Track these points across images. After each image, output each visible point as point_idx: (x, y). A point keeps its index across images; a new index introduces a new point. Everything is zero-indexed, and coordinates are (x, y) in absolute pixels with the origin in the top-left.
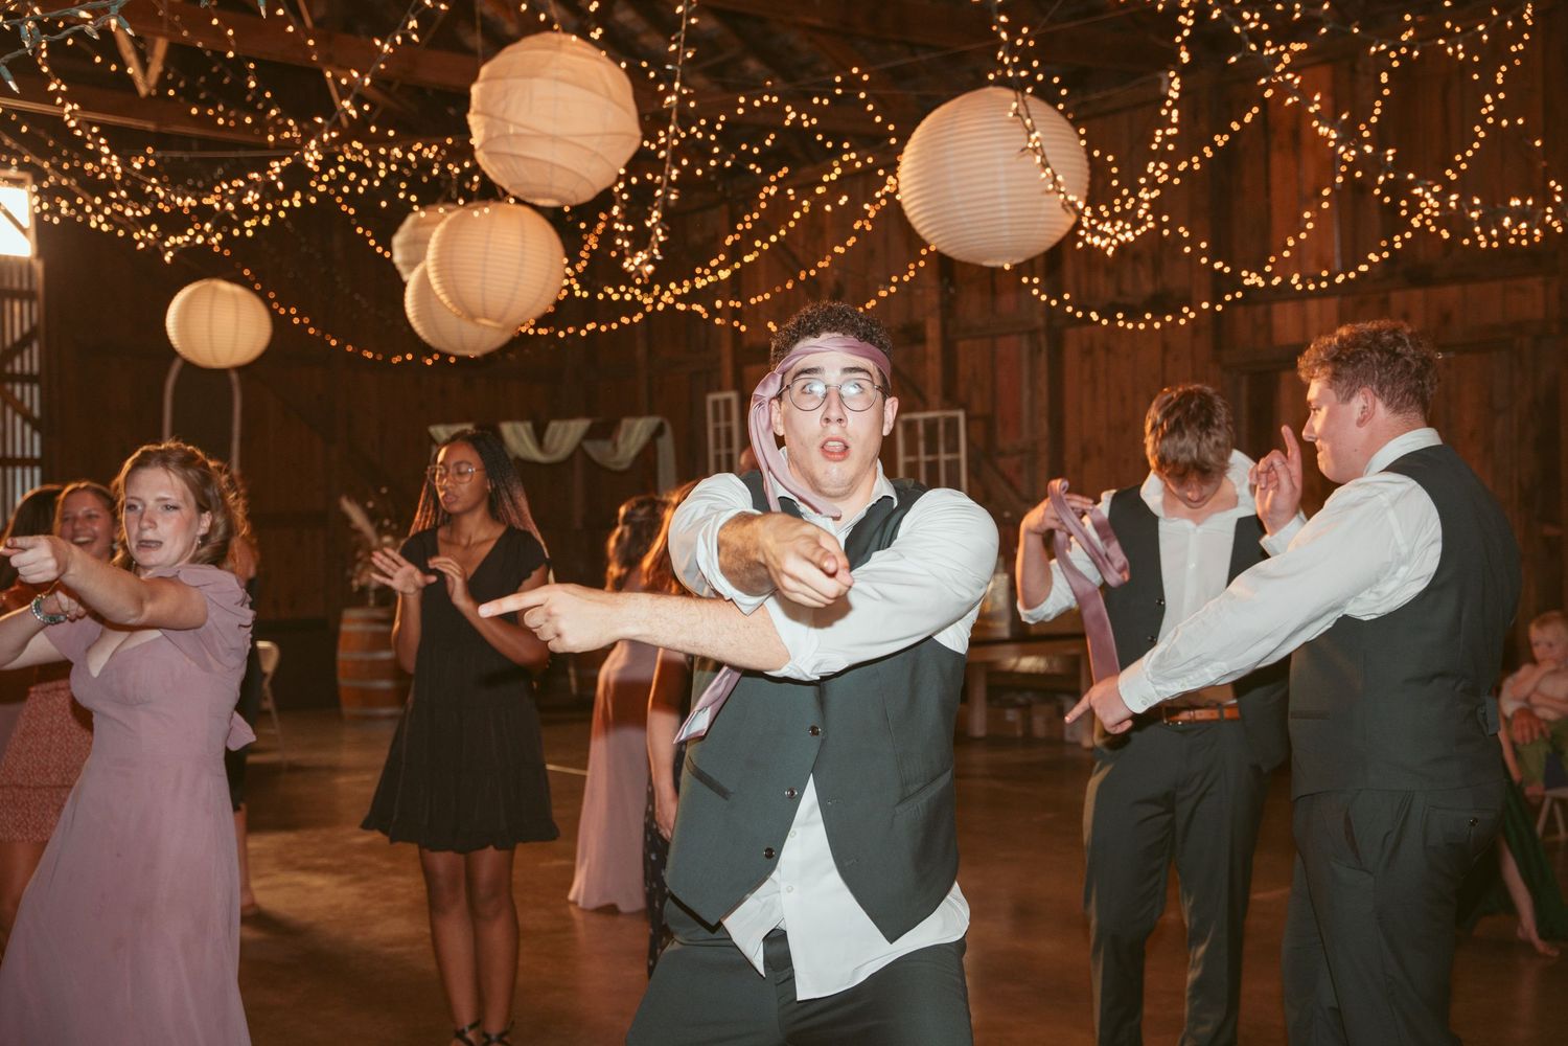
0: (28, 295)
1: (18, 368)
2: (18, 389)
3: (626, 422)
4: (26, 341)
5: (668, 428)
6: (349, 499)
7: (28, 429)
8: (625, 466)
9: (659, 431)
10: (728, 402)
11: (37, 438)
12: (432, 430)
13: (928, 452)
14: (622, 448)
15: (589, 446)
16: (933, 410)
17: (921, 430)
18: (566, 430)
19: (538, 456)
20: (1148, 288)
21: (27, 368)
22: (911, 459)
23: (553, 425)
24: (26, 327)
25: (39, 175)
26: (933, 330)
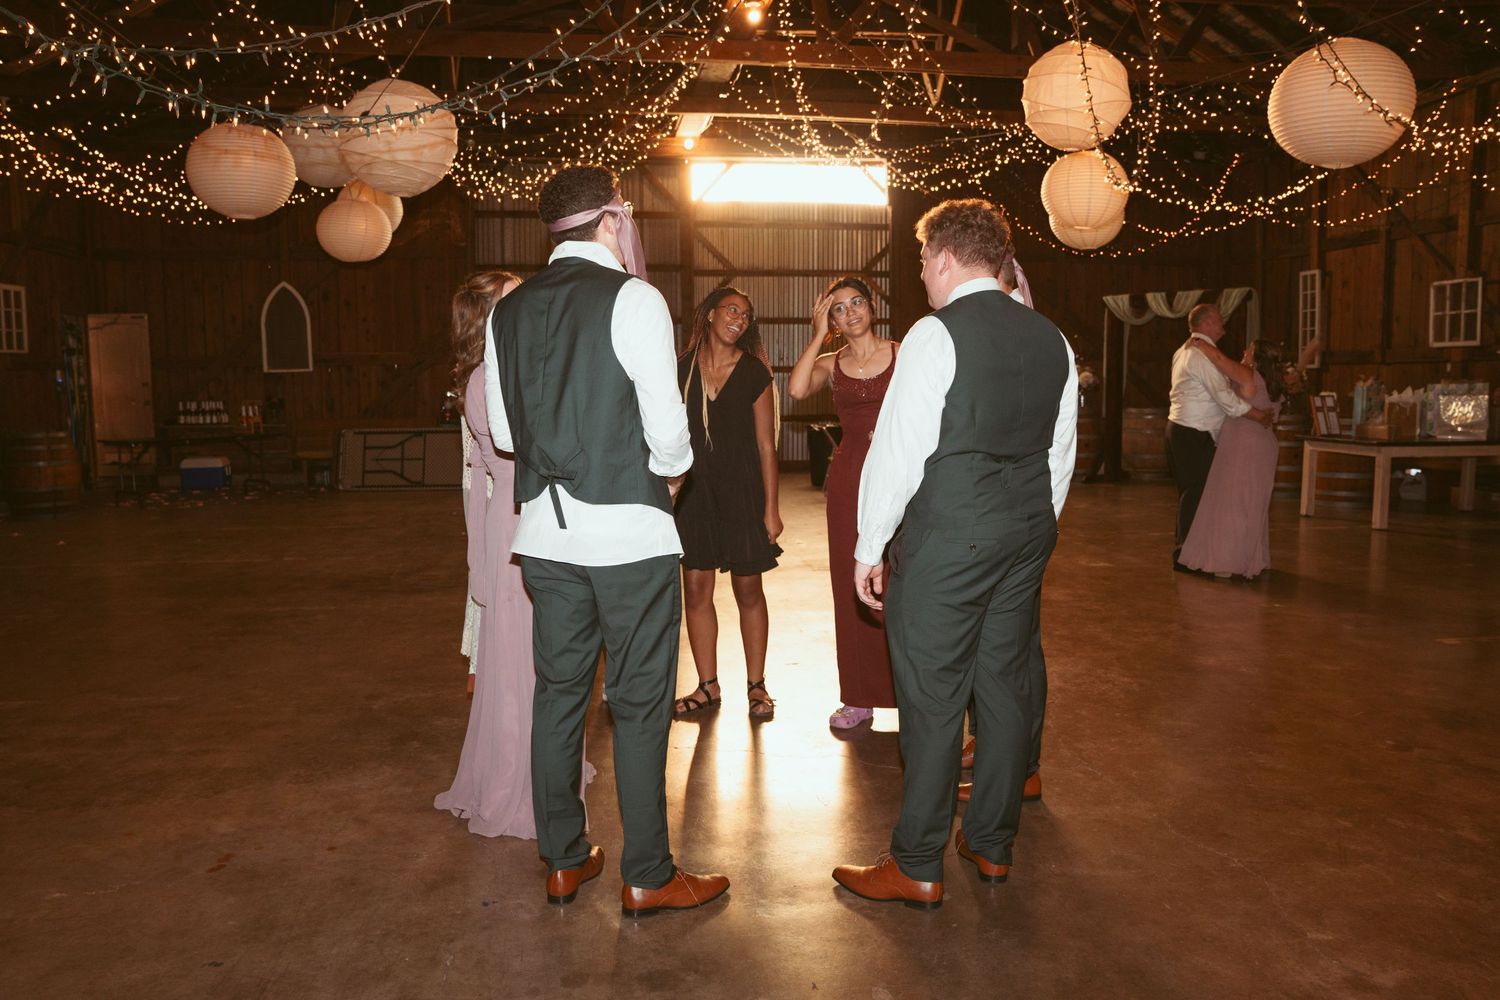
0: (885, 227)
1: (879, 269)
2: (879, 280)
3: (1226, 291)
4: (884, 252)
5: (1255, 295)
7: (883, 302)
9: (1248, 297)
10: (1313, 276)
11: (888, 307)
12: (1104, 298)
13: (1452, 309)
14: (1223, 308)
16: (1460, 278)
17: (1448, 293)
18: (1187, 298)
19: (1168, 314)
21: (883, 269)
22: (1439, 313)
23: (1179, 293)
24: (884, 245)
25: (889, 157)
26: (1463, 221)
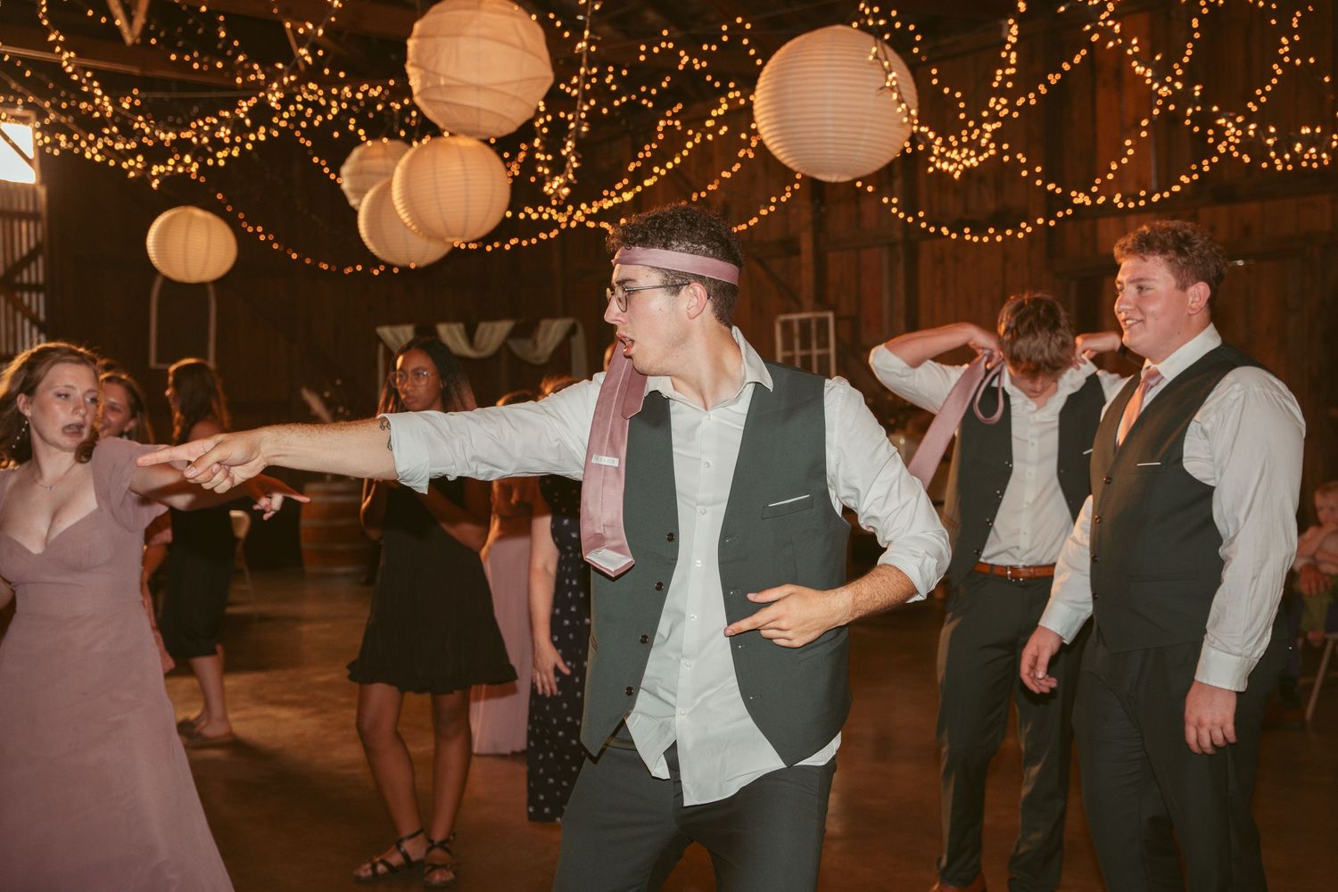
0: (33, 217)
1: (25, 279)
2: (26, 297)
3: (544, 323)
4: (32, 256)
5: (579, 327)
6: (309, 389)
7: (35, 331)
8: (543, 360)
9: (572, 331)
12: (379, 329)
13: (802, 348)
14: (541, 345)
15: (514, 345)
16: (807, 311)
17: (796, 329)
18: (493, 330)
19: (467, 351)
20: (991, 206)
21: (33, 279)
22: (788, 354)
23: (483, 326)
24: (33, 244)
25: (42, 114)
26: (806, 244)
